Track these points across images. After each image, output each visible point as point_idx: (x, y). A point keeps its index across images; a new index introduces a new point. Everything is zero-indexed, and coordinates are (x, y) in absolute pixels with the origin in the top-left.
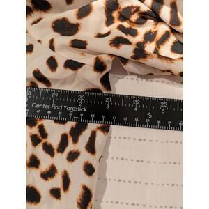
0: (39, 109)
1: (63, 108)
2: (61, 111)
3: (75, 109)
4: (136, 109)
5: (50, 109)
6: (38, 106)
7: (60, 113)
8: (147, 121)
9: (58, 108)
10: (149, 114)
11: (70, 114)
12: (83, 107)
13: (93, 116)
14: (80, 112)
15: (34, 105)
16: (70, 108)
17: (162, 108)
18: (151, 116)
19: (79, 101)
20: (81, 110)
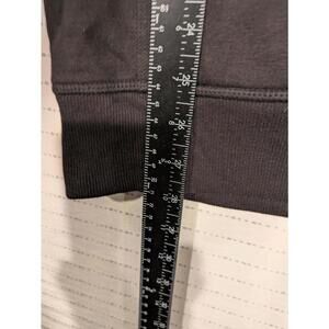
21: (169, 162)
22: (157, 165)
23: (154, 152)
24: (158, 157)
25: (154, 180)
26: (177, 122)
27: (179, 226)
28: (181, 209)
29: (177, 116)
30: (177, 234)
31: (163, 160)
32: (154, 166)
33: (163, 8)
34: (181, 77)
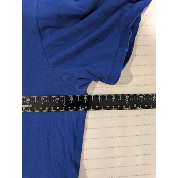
3: (26, 106)
4: (57, 103)
8: (64, 108)
10: (64, 104)
12: (29, 104)
13: (35, 109)
17: (71, 100)
18: (65, 105)
19: (27, 101)
20: (29, 106)
21: (127, 101)
23: (124, 106)
24: (126, 105)
25: (135, 105)
26: (113, 99)
27: (152, 94)
28: (144, 94)
29: (111, 99)
31: (127, 103)
32: (130, 106)
33: (80, 107)
34: (99, 100)
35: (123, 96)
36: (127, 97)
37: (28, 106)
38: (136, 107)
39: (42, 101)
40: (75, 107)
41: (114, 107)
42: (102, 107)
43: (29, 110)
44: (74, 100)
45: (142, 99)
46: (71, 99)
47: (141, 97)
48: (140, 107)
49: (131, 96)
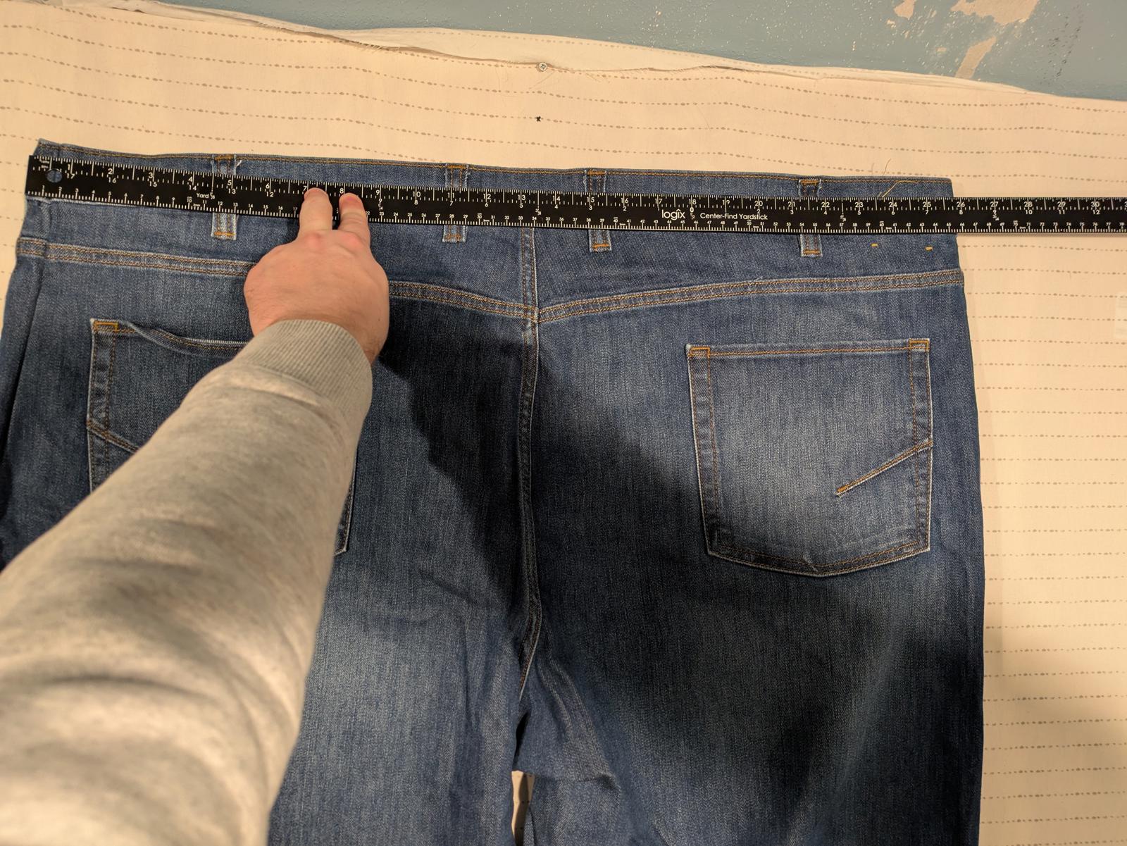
0: (709, 219)
1: (739, 216)
2: (736, 220)
3: (754, 217)
4: (826, 213)
5: (723, 219)
6: (708, 216)
7: (736, 223)
8: (842, 225)
9: (733, 217)
10: (842, 217)
11: (749, 223)
12: (762, 214)
13: (775, 224)
14: (761, 221)
15: (703, 216)
16: (747, 217)
17: (857, 209)
18: (845, 219)
19: (757, 207)
20: (760, 218)
21: (995, 211)
22: (1000, 222)
23: (989, 224)
24: (993, 221)
25: (1016, 223)
26: (959, 208)
27: (1055, 199)
28: (1037, 199)
29: (955, 208)
30: (1064, 199)
31: (994, 217)
32: (1002, 224)
33: (882, 225)
34: (925, 208)
35: (985, 202)
36: (994, 203)
37: (758, 217)
38: (1018, 228)
39: (790, 208)
40: (869, 224)
41: (963, 225)
42: (934, 225)
43: (761, 227)
44: (866, 209)
45: (1031, 208)
46: (859, 205)
47: (1029, 204)
48: (1027, 228)
49: (1004, 202)
